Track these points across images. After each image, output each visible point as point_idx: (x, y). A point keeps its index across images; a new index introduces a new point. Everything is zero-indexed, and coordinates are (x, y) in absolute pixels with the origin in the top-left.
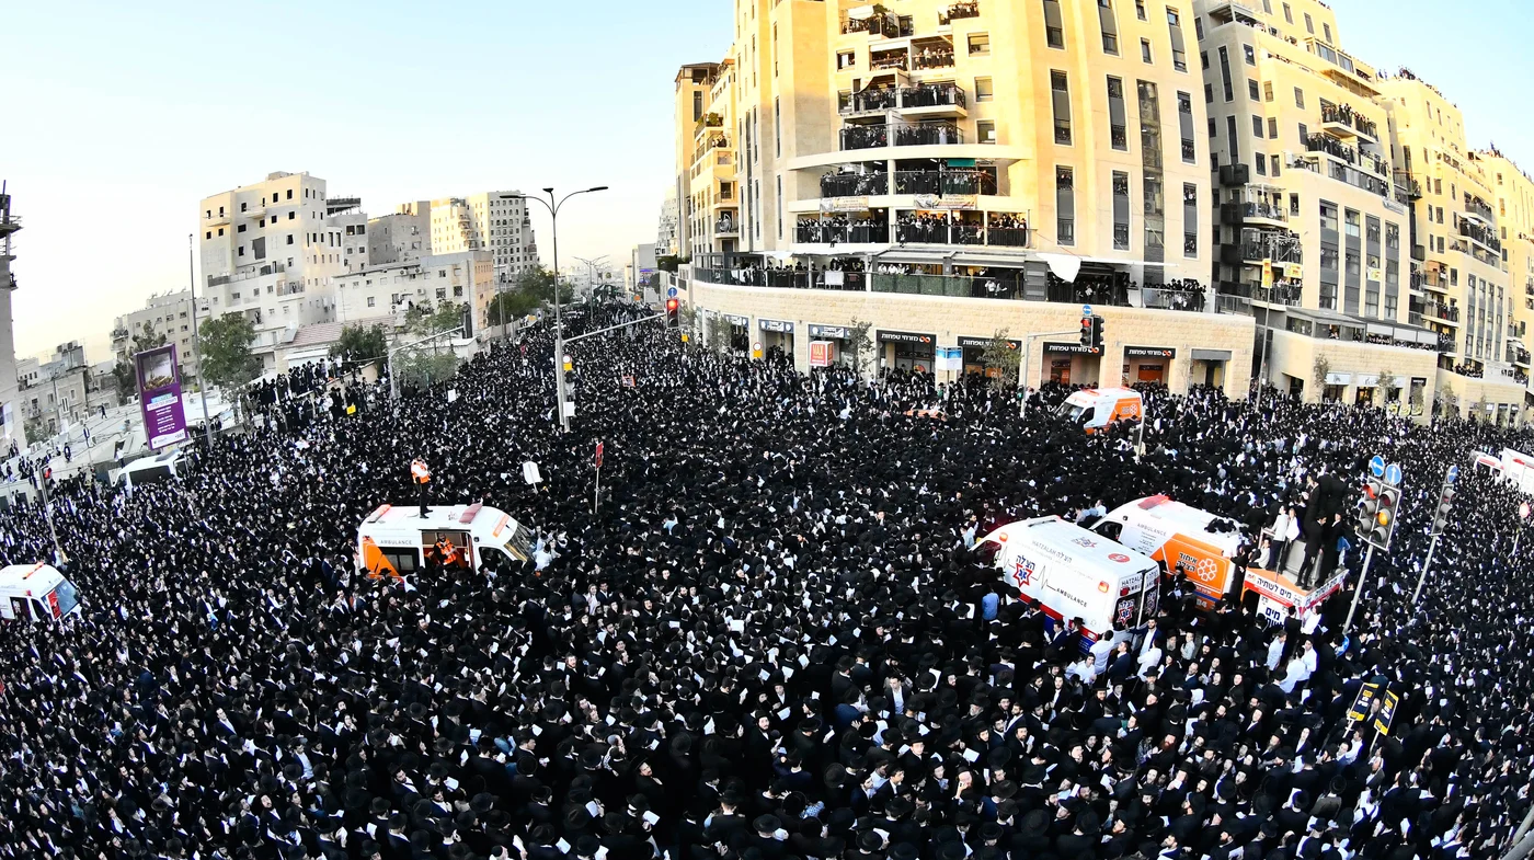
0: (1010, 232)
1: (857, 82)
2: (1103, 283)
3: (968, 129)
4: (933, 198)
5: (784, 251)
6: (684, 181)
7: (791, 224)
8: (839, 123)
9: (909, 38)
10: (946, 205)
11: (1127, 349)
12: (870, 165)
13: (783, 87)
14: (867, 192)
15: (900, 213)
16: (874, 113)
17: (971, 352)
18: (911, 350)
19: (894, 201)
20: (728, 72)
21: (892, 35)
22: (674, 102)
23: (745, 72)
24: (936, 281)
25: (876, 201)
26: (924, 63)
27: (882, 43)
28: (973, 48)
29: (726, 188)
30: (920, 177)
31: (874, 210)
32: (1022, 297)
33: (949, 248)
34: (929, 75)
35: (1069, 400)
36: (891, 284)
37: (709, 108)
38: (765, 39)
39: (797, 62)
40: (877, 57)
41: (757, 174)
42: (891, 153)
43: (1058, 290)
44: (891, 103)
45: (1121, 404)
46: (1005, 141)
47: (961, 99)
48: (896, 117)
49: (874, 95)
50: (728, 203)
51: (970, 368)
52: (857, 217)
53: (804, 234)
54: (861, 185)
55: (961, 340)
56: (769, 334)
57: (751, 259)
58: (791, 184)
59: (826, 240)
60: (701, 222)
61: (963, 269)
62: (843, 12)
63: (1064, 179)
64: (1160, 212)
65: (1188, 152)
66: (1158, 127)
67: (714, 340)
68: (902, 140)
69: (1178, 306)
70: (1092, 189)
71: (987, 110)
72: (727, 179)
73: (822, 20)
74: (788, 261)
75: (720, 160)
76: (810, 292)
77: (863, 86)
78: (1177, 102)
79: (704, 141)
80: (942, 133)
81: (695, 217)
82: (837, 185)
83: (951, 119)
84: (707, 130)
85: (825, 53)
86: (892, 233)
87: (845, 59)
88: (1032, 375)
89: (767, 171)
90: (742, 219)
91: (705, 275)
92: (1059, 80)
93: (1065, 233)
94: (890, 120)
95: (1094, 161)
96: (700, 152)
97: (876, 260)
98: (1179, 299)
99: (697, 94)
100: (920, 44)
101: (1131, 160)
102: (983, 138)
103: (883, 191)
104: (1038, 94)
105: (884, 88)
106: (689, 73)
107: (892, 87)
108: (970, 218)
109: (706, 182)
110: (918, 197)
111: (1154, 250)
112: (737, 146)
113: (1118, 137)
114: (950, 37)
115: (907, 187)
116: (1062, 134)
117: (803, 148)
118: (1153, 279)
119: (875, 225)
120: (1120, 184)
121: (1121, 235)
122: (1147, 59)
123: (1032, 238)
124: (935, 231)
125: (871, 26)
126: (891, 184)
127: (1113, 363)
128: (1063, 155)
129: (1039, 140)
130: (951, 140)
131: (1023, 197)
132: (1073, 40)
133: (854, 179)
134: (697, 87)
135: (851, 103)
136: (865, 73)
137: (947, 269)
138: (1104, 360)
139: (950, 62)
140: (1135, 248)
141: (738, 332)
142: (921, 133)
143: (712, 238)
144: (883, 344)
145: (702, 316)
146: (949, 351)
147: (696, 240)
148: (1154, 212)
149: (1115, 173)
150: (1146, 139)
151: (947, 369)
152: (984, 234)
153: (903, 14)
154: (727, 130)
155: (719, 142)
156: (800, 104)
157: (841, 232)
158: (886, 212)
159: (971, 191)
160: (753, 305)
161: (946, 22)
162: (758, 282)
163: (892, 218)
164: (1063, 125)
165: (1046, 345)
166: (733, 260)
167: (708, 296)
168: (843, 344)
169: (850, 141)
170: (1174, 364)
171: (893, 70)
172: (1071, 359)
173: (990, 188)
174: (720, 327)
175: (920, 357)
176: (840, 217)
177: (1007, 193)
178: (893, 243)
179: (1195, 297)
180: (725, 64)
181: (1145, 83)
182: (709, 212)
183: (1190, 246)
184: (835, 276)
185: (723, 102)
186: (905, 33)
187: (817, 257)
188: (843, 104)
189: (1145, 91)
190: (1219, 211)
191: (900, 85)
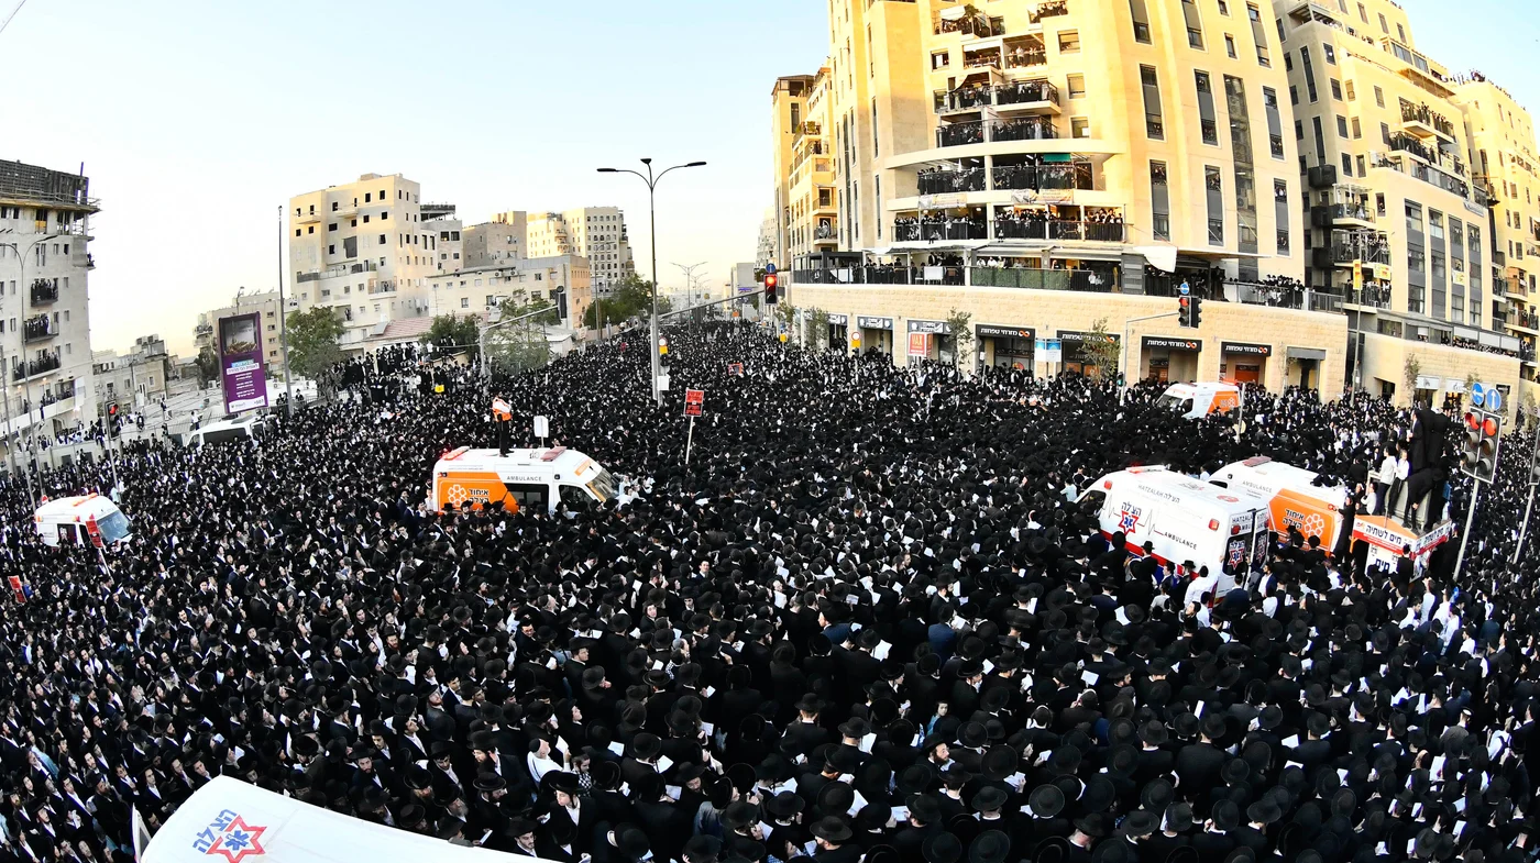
0: (1108, 228)
1: (952, 80)
2: (1200, 276)
3: (1062, 125)
4: (1030, 193)
5: (882, 249)
6: (782, 193)
7: (888, 224)
8: (936, 122)
9: (1000, 38)
10: (1044, 199)
11: (1224, 345)
12: (967, 162)
13: (880, 86)
14: (964, 188)
15: (998, 209)
16: (970, 110)
17: (1071, 348)
18: (1010, 345)
19: (990, 197)
20: (824, 80)
21: (983, 35)
22: (771, 115)
23: (840, 77)
24: (1034, 274)
25: (973, 197)
26: (1016, 62)
27: (975, 43)
28: (1063, 46)
29: (824, 196)
30: (1016, 172)
31: (971, 208)
32: (1121, 289)
33: (1048, 242)
34: (1023, 74)
35: (1169, 392)
36: (990, 278)
37: (807, 117)
38: (859, 42)
39: (892, 62)
40: (970, 57)
41: (855, 175)
42: (988, 149)
43: (1156, 283)
44: (986, 101)
45: (1219, 396)
46: (1098, 136)
47: (1055, 96)
48: (991, 113)
49: (969, 92)
50: (826, 210)
51: (1069, 366)
52: (955, 213)
53: (902, 232)
54: (956, 183)
55: (1060, 333)
56: (869, 332)
57: (851, 259)
58: (889, 183)
59: (926, 237)
60: (800, 232)
61: (1062, 263)
62: (935, 13)
63: (1158, 175)
64: (1252, 209)
65: (1277, 149)
66: (1247, 123)
68: (998, 136)
69: (1272, 302)
70: (1185, 183)
71: (1079, 107)
72: (827, 183)
73: (915, 22)
74: (888, 260)
75: (818, 167)
76: (909, 287)
77: (958, 84)
78: (1264, 99)
79: (802, 149)
80: (1038, 127)
81: (794, 226)
82: (933, 182)
83: (1046, 117)
84: (804, 138)
85: (919, 53)
86: (991, 230)
87: (939, 59)
88: (1132, 368)
89: (865, 172)
90: (841, 224)
91: (803, 277)
92: (1148, 75)
93: (1161, 229)
94: (985, 116)
95: (1186, 155)
96: (799, 160)
97: (975, 254)
98: (1273, 294)
99: (794, 106)
100: (1012, 43)
101: (1222, 155)
102: (1077, 134)
103: (980, 186)
104: (1129, 89)
105: (979, 86)
106: (785, 85)
107: (987, 86)
108: (1069, 212)
109: (805, 190)
110: (1015, 192)
111: (1249, 243)
112: (836, 152)
113: (1208, 132)
114: (1041, 35)
115: (1003, 183)
116: (1155, 129)
117: (900, 147)
118: (1248, 276)
119: (973, 224)
120: (1213, 182)
121: (1216, 232)
122: (1232, 54)
123: (1129, 233)
124: (1033, 225)
125: (962, 26)
126: (988, 179)
127: (1210, 360)
128: (1156, 150)
129: (1132, 134)
130: (1047, 135)
131: (1119, 192)
132: (1160, 35)
133: (951, 176)
134: (794, 99)
135: (947, 101)
136: (960, 71)
137: (1046, 262)
138: (1201, 356)
139: (1042, 60)
140: (1230, 244)
141: (837, 335)
142: (1017, 128)
143: (811, 245)
144: (982, 338)
145: (801, 317)
146: (1048, 344)
147: (795, 250)
148: (1247, 208)
149: (1208, 168)
150: (1235, 134)
151: (1046, 363)
152: (1081, 229)
153: (994, 15)
154: (824, 137)
155: (818, 150)
156: (896, 103)
157: (940, 229)
158: (984, 208)
159: (1067, 185)
160: (852, 302)
161: (1036, 20)
162: (857, 280)
163: (991, 215)
164: (1155, 120)
165: (1145, 339)
166: (831, 261)
167: (806, 297)
168: (942, 341)
169: (947, 138)
170: (1270, 362)
171: (987, 68)
172: (1169, 358)
173: (1086, 183)
174: (818, 320)
175: (1019, 354)
176: (938, 214)
177: (1102, 188)
178: (991, 238)
179: (1289, 295)
180: (821, 74)
181: (1232, 78)
182: (808, 220)
183: (1283, 243)
184: (934, 272)
185: (819, 109)
186: (996, 33)
187: (916, 253)
188: (938, 102)
189: (1232, 86)
190: (1309, 214)
191: (994, 83)
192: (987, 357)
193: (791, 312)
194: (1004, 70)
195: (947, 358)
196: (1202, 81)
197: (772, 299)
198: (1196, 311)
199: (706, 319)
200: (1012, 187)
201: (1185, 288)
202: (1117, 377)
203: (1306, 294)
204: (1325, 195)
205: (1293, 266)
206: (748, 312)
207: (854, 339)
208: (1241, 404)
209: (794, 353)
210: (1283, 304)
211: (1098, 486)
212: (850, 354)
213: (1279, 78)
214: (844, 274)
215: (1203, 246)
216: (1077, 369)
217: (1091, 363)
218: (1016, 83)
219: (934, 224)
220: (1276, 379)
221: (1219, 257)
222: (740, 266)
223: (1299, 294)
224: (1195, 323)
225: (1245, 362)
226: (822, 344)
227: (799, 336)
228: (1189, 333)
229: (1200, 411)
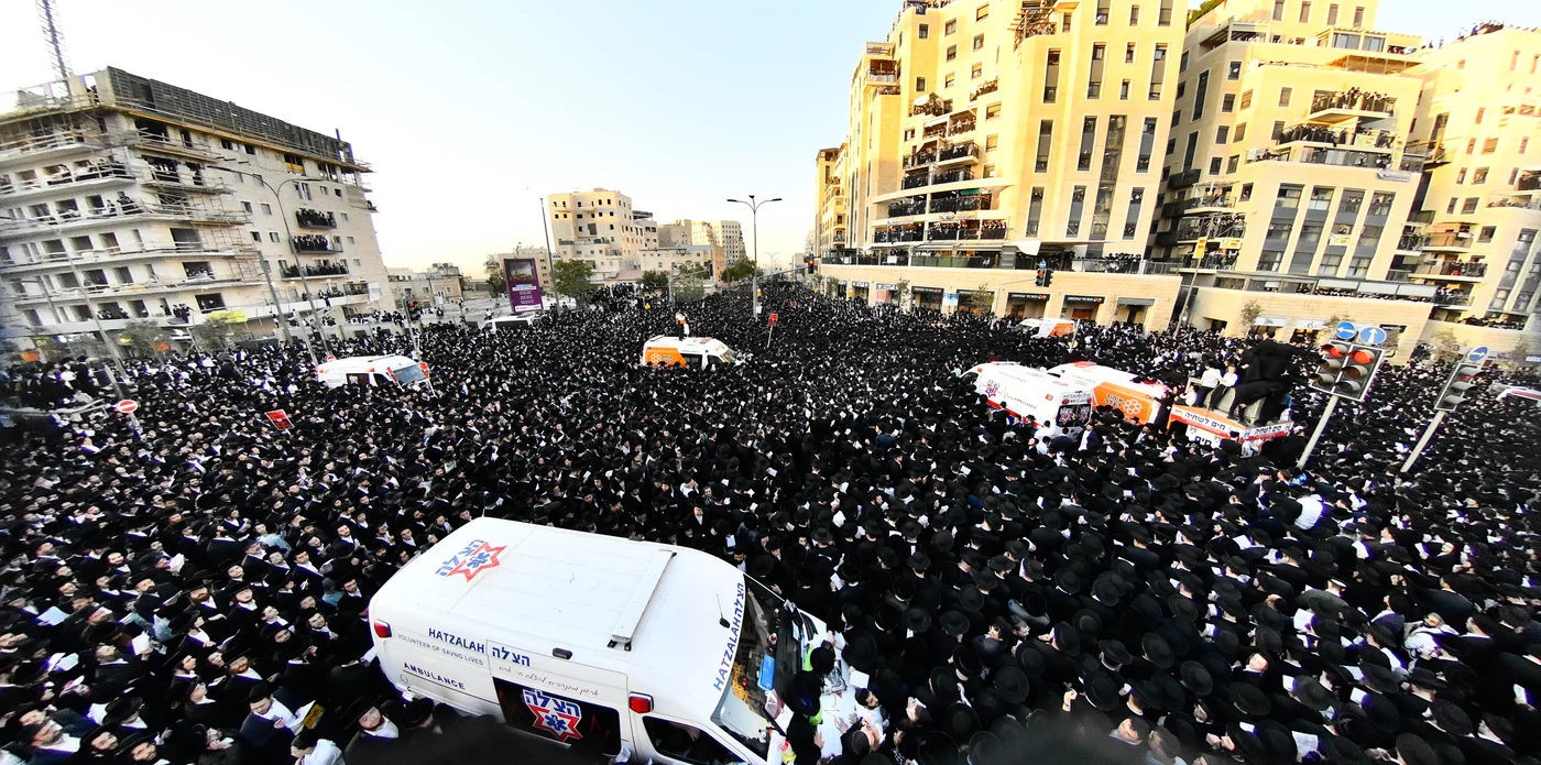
0: (997, 231)
1: (915, 147)
2: (1057, 257)
3: (977, 171)
4: (951, 214)
5: (866, 247)
6: (819, 217)
7: (872, 233)
8: (902, 174)
9: (948, 115)
10: (959, 217)
11: (1067, 297)
12: (916, 198)
13: (873, 154)
14: (913, 213)
15: (931, 224)
16: (923, 166)
17: (964, 298)
18: (930, 296)
19: (928, 218)
20: (844, 151)
21: (937, 115)
22: (815, 171)
23: (852, 149)
24: (947, 259)
25: (918, 218)
26: (956, 131)
27: (932, 120)
28: (990, 115)
29: (840, 218)
30: (944, 202)
31: (916, 224)
32: (998, 266)
33: (957, 242)
34: (957, 139)
35: (1023, 323)
36: (922, 262)
37: (833, 174)
38: (865, 124)
39: (882, 137)
40: (928, 131)
41: (856, 208)
42: (930, 189)
43: (1023, 261)
44: (933, 159)
45: (1059, 326)
46: (1000, 175)
47: (976, 152)
48: (934, 167)
49: (924, 155)
50: (840, 226)
51: (962, 308)
52: (907, 227)
53: (878, 238)
54: (909, 210)
55: (958, 291)
56: (857, 289)
57: (850, 252)
58: (873, 210)
59: (890, 240)
60: (827, 237)
61: (964, 253)
62: (911, 101)
63: (1037, 196)
64: (1108, 211)
65: (1143, 165)
66: (1120, 151)
67: (829, 293)
68: (936, 182)
69: (1111, 270)
70: (1056, 200)
71: (990, 158)
72: (841, 213)
73: (899, 109)
74: (869, 253)
75: (838, 203)
76: (879, 267)
77: (917, 150)
78: (1143, 127)
79: (830, 193)
80: (961, 174)
81: (824, 235)
82: (897, 210)
83: (968, 166)
84: (832, 186)
85: (898, 132)
86: (925, 235)
87: (909, 134)
88: (1000, 309)
89: (861, 205)
90: (847, 234)
91: (827, 261)
92: (1046, 127)
93: (1032, 229)
94: (931, 169)
95: (1063, 177)
96: (828, 199)
97: (915, 249)
98: (1113, 266)
99: (827, 167)
100: (955, 118)
101: (1091, 179)
102: (986, 175)
103: (922, 212)
104: (1029, 140)
105: (930, 150)
106: (823, 154)
107: (935, 150)
108: (972, 224)
109: (830, 216)
110: (942, 214)
111: (1099, 233)
112: (848, 195)
113: (1084, 162)
114: (975, 110)
115: (934, 209)
116: (1041, 165)
117: (882, 191)
118: (1093, 254)
119: (916, 232)
120: (1079, 196)
121: (1073, 228)
122: (1124, 96)
123: (1009, 234)
124: (949, 232)
125: (925, 109)
126: (927, 208)
127: (1054, 306)
128: (1039, 180)
129: (1024, 172)
130: (966, 178)
131: (1008, 209)
132: (1064, 94)
133: (908, 206)
134: (828, 163)
135: (910, 161)
136: (920, 141)
137: (955, 253)
138: (1048, 304)
139: (972, 127)
140: (1084, 234)
141: (841, 290)
142: (950, 176)
143: (831, 245)
144: (914, 293)
145: (825, 281)
146: (951, 296)
147: (824, 247)
148: (1102, 210)
149: (1076, 188)
150: (1106, 160)
151: (949, 306)
152: (979, 233)
153: (946, 98)
154: (842, 185)
155: (838, 193)
156: (882, 164)
157: (898, 236)
158: (923, 224)
159: (974, 208)
160: (850, 274)
161: (975, 99)
162: (853, 263)
163: (926, 228)
164: (1043, 159)
165: (1010, 294)
166: (841, 253)
167: (828, 271)
168: (893, 294)
169: (909, 183)
170: (1101, 307)
171: (936, 138)
172: (1023, 304)
173: (986, 205)
174: (833, 282)
175: (934, 301)
176: (898, 228)
177: (997, 208)
178: (925, 240)
179: (1128, 264)
180: (842, 147)
181: (1117, 117)
182: (830, 232)
183: (1129, 231)
184: (892, 259)
185: (841, 169)
186: (946, 112)
187: (883, 249)
188: (905, 163)
189: (1116, 125)
190: (1160, 210)
191: (940, 147)
192: (917, 303)
193: (820, 278)
194: (947, 138)
195: (895, 302)
196: (1089, 125)
197: (811, 272)
198: (1048, 277)
199: (779, 280)
200: (941, 211)
201: (1043, 264)
202: (990, 314)
203: (1143, 264)
204: (1182, 194)
205: (1137, 246)
206: (800, 277)
207: (850, 292)
208: (1075, 330)
209: (820, 296)
210: (1122, 271)
211: (974, 370)
212: (847, 299)
213: (1164, 110)
214: (847, 260)
215: (1062, 238)
216: (966, 309)
217: (975, 307)
218: (953, 146)
219: (894, 234)
220: (1104, 318)
221: (1072, 244)
222: (797, 255)
223: (1137, 264)
224: (1047, 284)
225: (1082, 308)
226: (834, 294)
227: (823, 290)
228: (1043, 290)
229: (1044, 333)
